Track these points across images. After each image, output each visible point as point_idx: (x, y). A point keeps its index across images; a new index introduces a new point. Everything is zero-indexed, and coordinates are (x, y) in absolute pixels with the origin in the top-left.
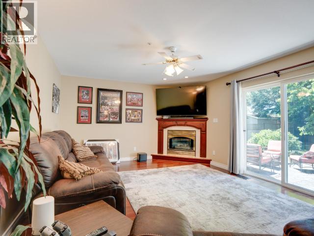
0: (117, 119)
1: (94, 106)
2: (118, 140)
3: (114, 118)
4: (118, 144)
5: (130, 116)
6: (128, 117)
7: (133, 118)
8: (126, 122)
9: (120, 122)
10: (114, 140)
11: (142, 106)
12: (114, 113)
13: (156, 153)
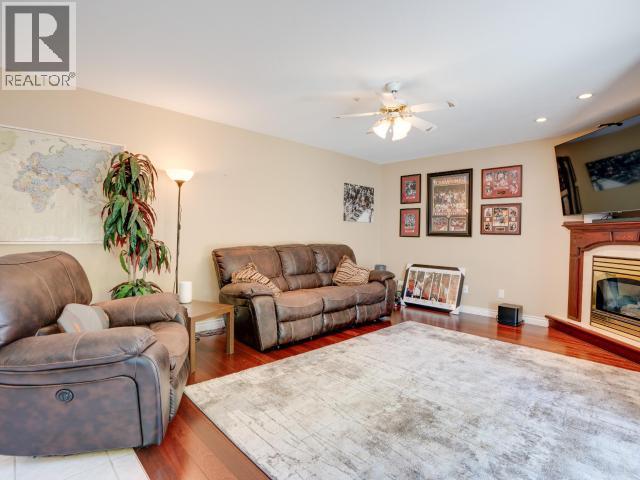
0: (462, 227)
1: (423, 206)
2: (463, 271)
3: (457, 225)
4: (463, 278)
5: (491, 220)
6: (485, 224)
7: (497, 224)
8: (482, 232)
9: (469, 234)
10: (456, 269)
11: (521, 196)
12: (456, 217)
13: (563, 316)
